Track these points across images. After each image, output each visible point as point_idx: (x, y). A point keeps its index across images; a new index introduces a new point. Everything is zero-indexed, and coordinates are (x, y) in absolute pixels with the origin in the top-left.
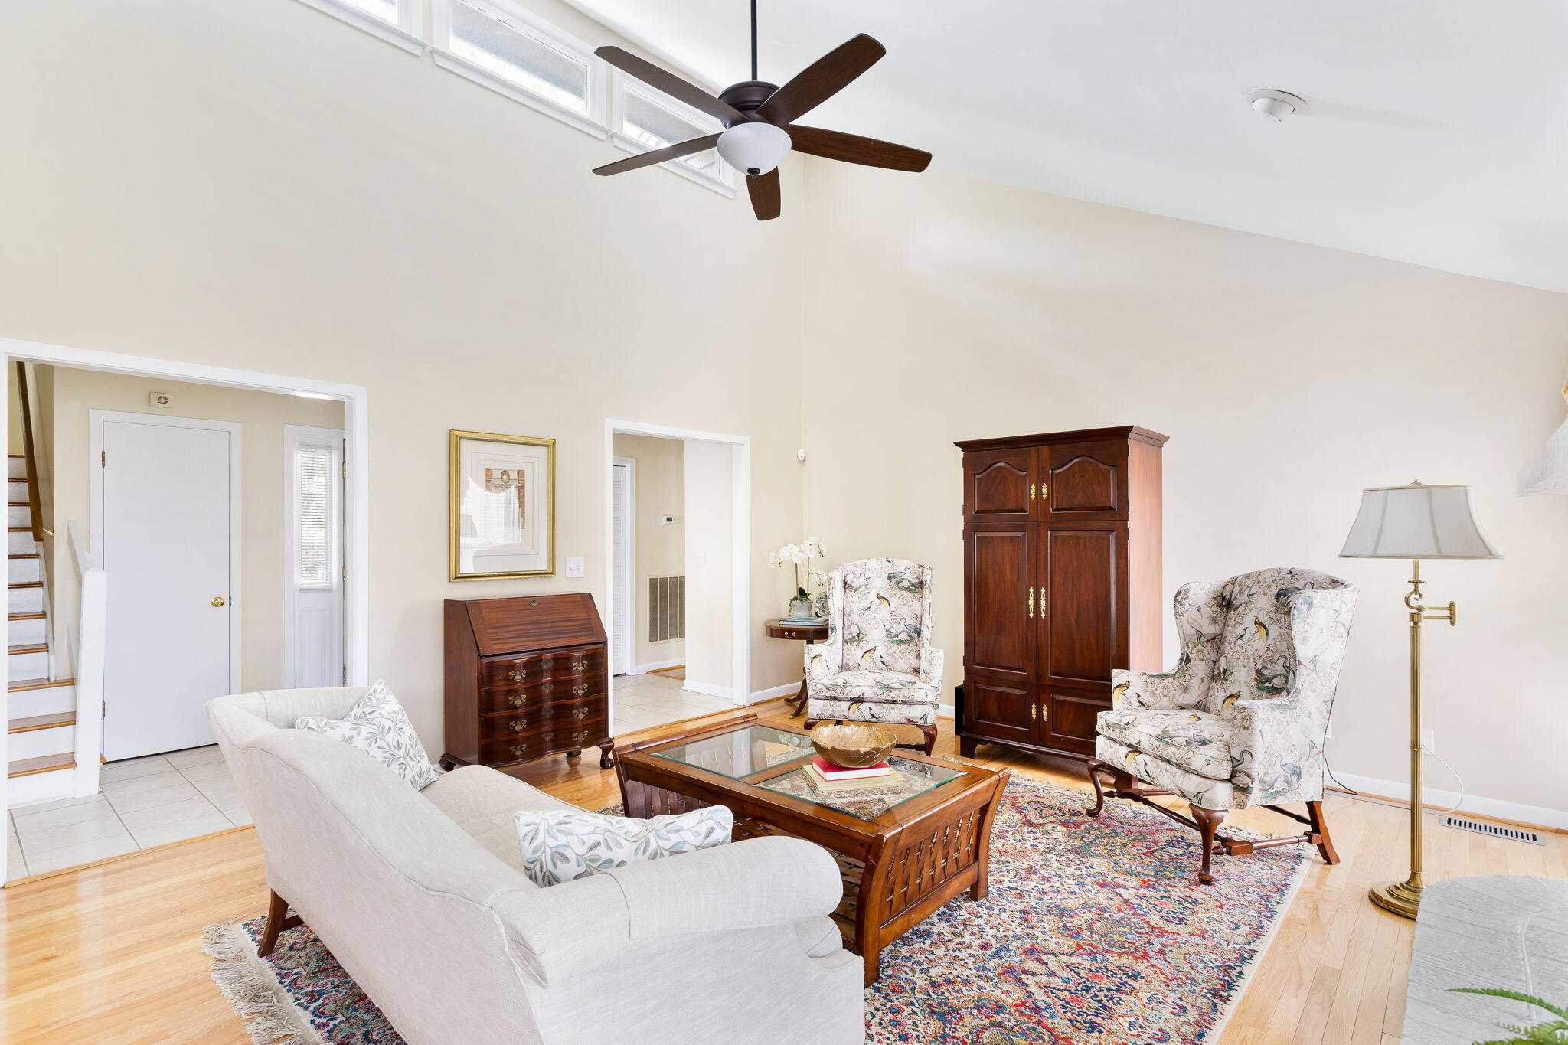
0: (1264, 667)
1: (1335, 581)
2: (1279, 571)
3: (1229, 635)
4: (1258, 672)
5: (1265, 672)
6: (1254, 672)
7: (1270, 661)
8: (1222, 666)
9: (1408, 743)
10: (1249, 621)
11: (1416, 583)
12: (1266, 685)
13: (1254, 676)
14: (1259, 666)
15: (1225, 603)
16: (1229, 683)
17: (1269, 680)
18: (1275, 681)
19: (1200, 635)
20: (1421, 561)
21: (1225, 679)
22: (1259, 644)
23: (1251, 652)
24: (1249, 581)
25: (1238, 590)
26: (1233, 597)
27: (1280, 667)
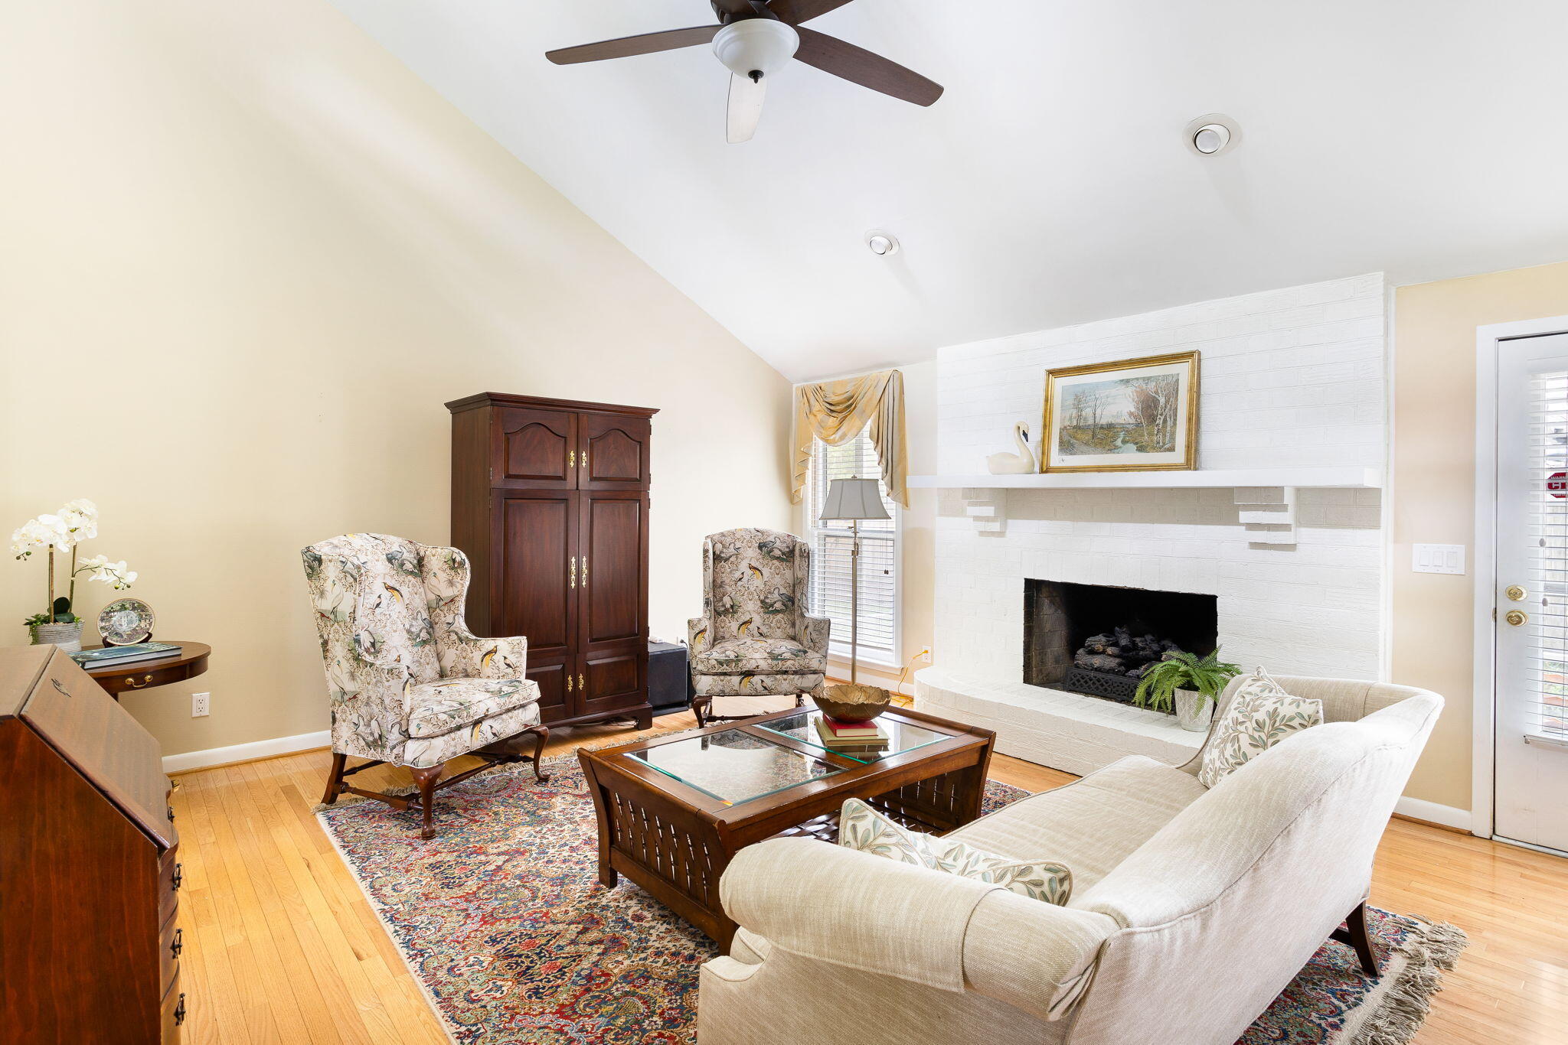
0: (766, 597)
2: (749, 530)
3: (727, 579)
4: (762, 602)
5: (767, 601)
6: (759, 602)
7: (769, 593)
8: (728, 602)
10: (744, 566)
12: (771, 609)
13: (760, 605)
14: (762, 598)
15: (715, 556)
17: (772, 605)
18: (776, 605)
22: (758, 582)
23: (752, 589)
24: (728, 540)
25: (724, 546)
26: (721, 552)
27: (776, 596)
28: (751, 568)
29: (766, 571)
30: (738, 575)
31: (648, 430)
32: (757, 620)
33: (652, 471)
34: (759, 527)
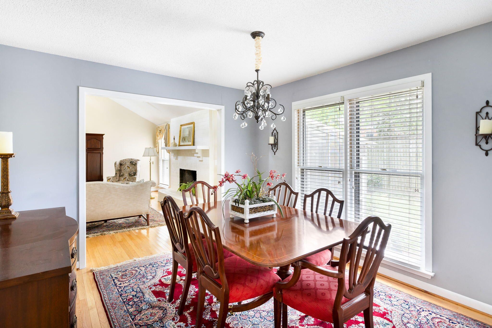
1: (138, 160)
2: (129, 159)
3: (122, 169)
4: (129, 174)
8: (122, 174)
9: (150, 179)
10: (126, 166)
11: (150, 159)
14: (129, 173)
15: (121, 164)
16: (124, 176)
17: (131, 175)
18: (132, 175)
19: (118, 170)
20: (151, 157)
21: (123, 176)
22: (129, 170)
23: (127, 171)
24: (124, 161)
25: (123, 162)
26: (122, 163)
27: (132, 172)
28: (128, 167)
29: (131, 168)
30: (125, 168)
31: (103, 138)
32: (127, 178)
33: (104, 147)
34: (132, 158)
